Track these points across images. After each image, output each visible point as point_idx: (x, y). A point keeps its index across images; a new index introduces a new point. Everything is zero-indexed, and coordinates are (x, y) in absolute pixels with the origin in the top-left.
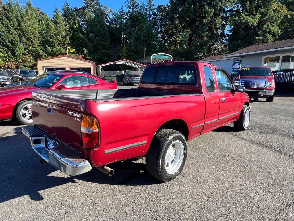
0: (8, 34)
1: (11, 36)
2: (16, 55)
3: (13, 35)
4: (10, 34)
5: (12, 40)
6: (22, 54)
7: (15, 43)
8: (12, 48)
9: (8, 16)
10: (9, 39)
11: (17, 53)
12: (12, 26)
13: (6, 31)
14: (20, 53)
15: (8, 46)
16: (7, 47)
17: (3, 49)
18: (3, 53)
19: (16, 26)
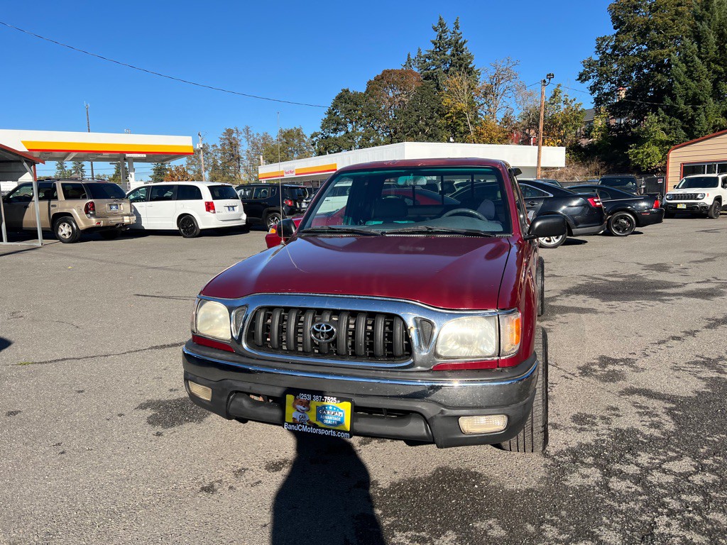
0: (687, 80)
1: (693, 84)
2: (696, 133)
3: (698, 81)
4: (693, 79)
5: (695, 94)
6: (713, 128)
7: (700, 103)
8: (692, 116)
9: (699, 32)
10: (687, 94)
11: (699, 128)
12: (700, 57)
13: (686, 73)
14: (706, 127)
15: (682, 113)
16: (680, 116)
17: (670, 123)
18: (667, 134)
19: (712, 53)
